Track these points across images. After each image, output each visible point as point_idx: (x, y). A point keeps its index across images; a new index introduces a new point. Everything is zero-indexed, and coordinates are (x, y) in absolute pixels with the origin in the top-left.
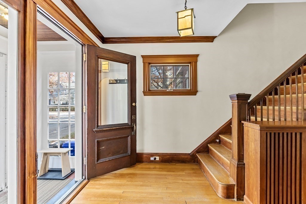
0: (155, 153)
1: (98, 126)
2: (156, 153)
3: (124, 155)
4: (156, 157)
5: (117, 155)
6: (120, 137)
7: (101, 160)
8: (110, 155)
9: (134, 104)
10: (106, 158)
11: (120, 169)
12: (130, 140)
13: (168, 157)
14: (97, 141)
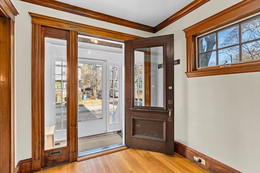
0: (200, 153)
1: (133, 106)
2: (203, 154)
3: (159, 139)
4: (202, 160)
5: (151, 137)
6: (153, 119)
7: (136, 136)
8: (145, 134)
9: (170, 88)
10: (141, 135)
11: (154, 152)
12: (165, 126)
13: (220, 168)
14: (132, 118)
